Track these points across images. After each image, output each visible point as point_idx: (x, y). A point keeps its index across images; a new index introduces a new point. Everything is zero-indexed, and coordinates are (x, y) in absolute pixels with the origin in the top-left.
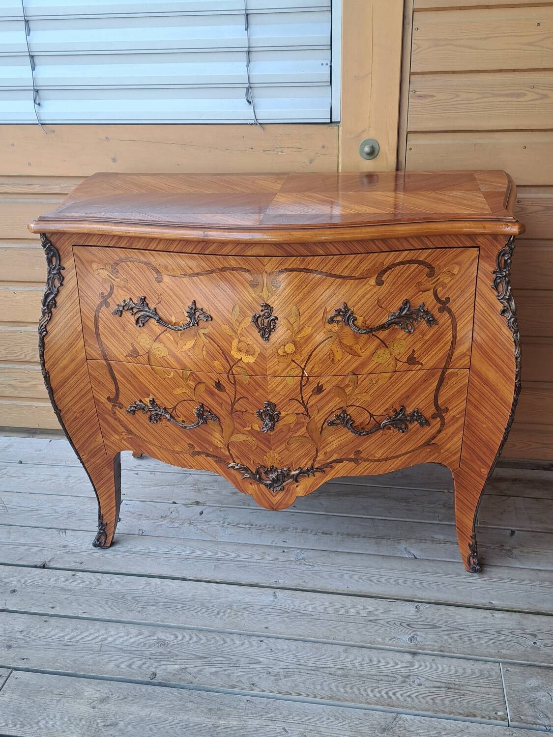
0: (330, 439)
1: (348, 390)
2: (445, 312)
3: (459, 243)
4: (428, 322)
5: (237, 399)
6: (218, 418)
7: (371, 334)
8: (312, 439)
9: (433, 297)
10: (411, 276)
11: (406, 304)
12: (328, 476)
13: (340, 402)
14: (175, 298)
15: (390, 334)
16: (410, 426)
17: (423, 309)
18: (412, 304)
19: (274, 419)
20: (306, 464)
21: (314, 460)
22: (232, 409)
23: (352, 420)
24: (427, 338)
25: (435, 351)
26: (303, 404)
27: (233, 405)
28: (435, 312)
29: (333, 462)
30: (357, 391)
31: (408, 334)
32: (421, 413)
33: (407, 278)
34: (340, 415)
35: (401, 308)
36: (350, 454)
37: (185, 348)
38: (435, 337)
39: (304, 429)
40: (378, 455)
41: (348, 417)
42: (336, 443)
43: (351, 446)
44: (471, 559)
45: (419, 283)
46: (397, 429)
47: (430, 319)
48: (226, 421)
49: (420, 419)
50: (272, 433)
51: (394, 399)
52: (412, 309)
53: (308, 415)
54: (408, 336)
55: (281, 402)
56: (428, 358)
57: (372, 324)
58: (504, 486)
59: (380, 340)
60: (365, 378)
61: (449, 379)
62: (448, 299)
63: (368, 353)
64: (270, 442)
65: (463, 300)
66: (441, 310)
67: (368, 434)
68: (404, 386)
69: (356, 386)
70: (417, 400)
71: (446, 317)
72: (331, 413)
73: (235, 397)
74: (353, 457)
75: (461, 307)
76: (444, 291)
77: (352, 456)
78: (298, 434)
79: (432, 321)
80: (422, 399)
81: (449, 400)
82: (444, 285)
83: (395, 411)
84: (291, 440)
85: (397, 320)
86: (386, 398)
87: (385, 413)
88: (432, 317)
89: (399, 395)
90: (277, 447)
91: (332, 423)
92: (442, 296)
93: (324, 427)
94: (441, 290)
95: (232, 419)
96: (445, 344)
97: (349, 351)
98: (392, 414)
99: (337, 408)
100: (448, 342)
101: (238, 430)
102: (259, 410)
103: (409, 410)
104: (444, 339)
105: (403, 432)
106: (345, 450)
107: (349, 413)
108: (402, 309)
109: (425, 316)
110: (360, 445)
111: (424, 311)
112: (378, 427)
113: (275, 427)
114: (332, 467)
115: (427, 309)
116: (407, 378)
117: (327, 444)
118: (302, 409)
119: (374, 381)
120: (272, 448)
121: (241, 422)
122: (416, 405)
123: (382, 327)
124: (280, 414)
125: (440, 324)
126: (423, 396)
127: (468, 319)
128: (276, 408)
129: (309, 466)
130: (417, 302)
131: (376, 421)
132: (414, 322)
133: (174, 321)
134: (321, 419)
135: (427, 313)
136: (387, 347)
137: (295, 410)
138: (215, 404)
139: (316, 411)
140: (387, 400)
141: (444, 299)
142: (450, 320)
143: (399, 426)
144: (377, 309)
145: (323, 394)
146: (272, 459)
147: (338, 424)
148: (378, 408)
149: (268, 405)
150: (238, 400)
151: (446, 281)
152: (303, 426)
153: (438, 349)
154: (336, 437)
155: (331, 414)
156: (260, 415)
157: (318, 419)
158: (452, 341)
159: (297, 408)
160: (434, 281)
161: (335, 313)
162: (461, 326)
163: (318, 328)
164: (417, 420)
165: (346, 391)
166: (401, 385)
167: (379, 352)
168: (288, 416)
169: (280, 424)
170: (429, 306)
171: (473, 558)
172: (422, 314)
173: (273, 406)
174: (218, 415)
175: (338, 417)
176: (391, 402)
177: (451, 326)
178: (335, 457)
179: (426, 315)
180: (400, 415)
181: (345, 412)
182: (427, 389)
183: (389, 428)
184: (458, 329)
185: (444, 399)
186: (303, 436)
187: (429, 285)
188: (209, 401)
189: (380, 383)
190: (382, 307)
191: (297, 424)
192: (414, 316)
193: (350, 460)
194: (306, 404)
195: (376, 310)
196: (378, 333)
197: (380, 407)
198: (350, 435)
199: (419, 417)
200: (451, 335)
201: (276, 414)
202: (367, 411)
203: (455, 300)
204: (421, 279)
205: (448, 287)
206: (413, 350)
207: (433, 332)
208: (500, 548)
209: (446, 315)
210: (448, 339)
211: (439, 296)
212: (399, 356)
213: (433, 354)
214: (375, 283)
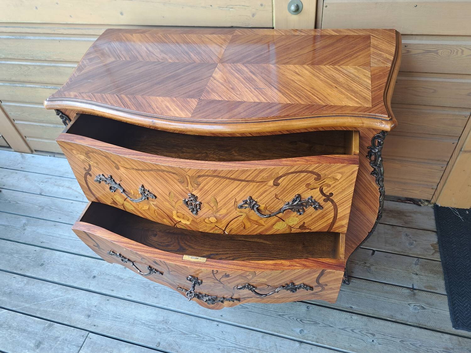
2: (329, 201)
4: (316, 208)
9: (319, 193)
10: (302, 180)
11: (297, 198)
15: (286, 214)
17: (311, 200)
18: (303, 196)
24: (314, 216)
28: (321, 201)
32: (306, 285)
33: (298, 181)
35: (294, 199)
38: (320, 216)
45: (308, 184)
47: (317, 206)
52: (302, 201)
54: (299, 215)
56: (315, 226)
57: (272, 209)
59: (279, 217)
62: (331, 194)
63: (270, 224)
65: (343, 196)
66: (326, 201)
71: (329, 205)
75: (341, 200)
76: (328, 189)
79: (318, 208)
82: (329, 186)
83: (286, 284)
85: (290, 207)
88: (319, 205)
92: (327, 192)
94: (326, 189)
96: (328, 220)
97: (256, 223)
98: (284, 285)
100: (330, 219)
104: (328, 217)
105: (293, 292)
108: (294, 201)
109: (312, 205)
111: (312, 202)
115: (315, 200)
125: (324, 209)
127: (346, 207)
130: (306, 196)
132: (304, 208)
135: (315, 202)
136: (283, 221)
141: (328, 194)
142: (333, 207)
143: (290, 290)
144: (275, 200)
148: (273, 283)
151: (330, 183)
153: (322, 222)
158: (334, 218)
160: (321, 182)
161: (242, 203)
162: (341, 210)
163: (232, 210)
164: (303, 288)
167: (278, 223)
170: (316, 198)
172: (310, 203)
176: (283, 281)
177: (333, 210)
179: (314, 204)
180: (291, 287)
184: (338, 212)
187: (316, 185)
190: (279, 199)
192: (304, 204)
195: (274, 201)
199: (305, 287)
200: (333, 215)
202: (265, 284)
203: (337, 195)
204: (310, 182)
205: (332, 186)
206: (304, 222)
207: (319, 213)
208: (363, 265)
209: (330, 203)
210: (330, 217)
211: (324, 192)
212: (293, 226)
213: (319, 224)
214: (272, 184)
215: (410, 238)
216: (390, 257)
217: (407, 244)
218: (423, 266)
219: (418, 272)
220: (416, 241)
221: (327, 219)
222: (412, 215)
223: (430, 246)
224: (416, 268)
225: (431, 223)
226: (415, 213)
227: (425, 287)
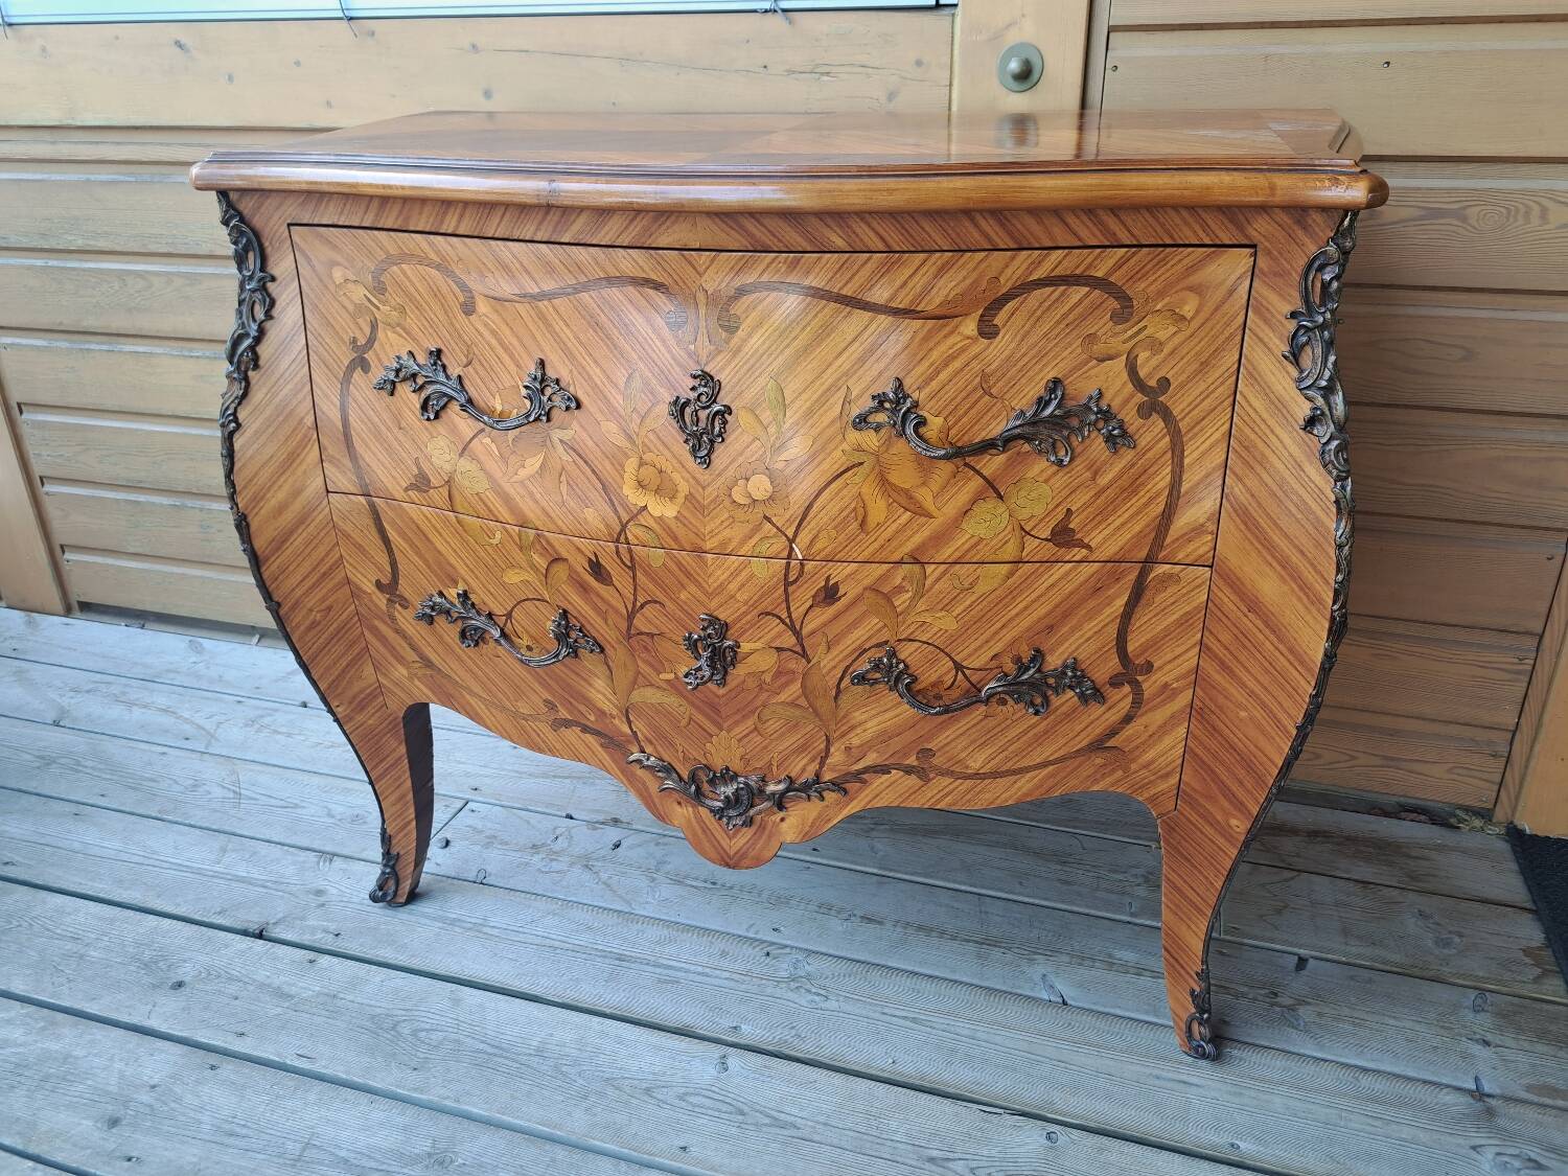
0: (858, 716)
1: (901, 601)
2: (1155, 416)
3: (1201, 233)
4: (1110, 439)
5: (639, 604)
6: (600, 646)
7: (959, 461)
8: (816, 713)
9: (1125, 376)
10: (1071, 317)
11: (1053, 391)
12: (855, 802)
13: (880, 630)
14: (500, 350)
15: (1010, 465)
16: (1055, 701)
17: (1097, 406)
18: (1070, 390)
19: (725, 658)
20: (803, 770)
21: (822, 764)
22: (629, 629)
23: (910, 675)
24: (1103, 480)
25: (1126, 515)
26: (792, 627)
27: (631, 617)
28: (1129, 416)
29: (866, 770)
30: (921, 605)
31: (1055, 468)
32: (1082, 671)
33: (1059, 322)
34: (880, 660)
35: (1040, 399)
36: (906, 755)
37: (523, 473)
38: (1125, 481)
39: (795, 689)
40: (976, 763)
41: (901, 666)
42: (872, 727)
43: (910, 736)
44: (1195, 1026)
45: (1091, 338)
46: (1022, 705)
47: (1115, 432)
48: (618, 654)
49: (1079, 684)
50: (722, 691)
51: (1014, 633)
52: (1070, 404)
53: (804, 654)
54: (1055, 474)
55: (739, 619)
56: (1106, 532)
57: (966, 438)
58: (1288, 844)
59: (984, 478)
60: (944, 573)
61: (1158, 591)
62: (1165, 383)
63: (951, 509)
64: (718, 712)
65: (1203, 386)
66: (1145, 411)
67: (946, 711)
68: (1043, 599)
69: (920, 594)
70: (1073, 638)
71: (1156, 431)
72: (860, 655)
73: (636, 600)
74: (915, 763)
75: (1196, 406)
76: (1154, 362)
77: (912, 761)
78: (783, 697)
79: (1119, 438)
80: (1087, 636)
81: (1154, 644)
82: (1155, 345)
83: (1018, 660)
84: (767, 712)
85: (1027, 429)
86: (998, 625)
87: (994, 664)
88: (1121, 427)
89: (1026, 624)
90: (737, 723)
91: (862, 679)
92: (1150, 375)
93: (842, 685)
94: (1147, 362)
95: (632, 652)
96: (1151, 499)
97: (904, 503)
98: (1010, 667)
99: (874, 641)
100: (1158, 495)
101: (645, 677)
102: (690, 634)
103: (1054, 661)
104: (1149, 486)
105: (1037, 713)
106: (897, 744)
107: (902, 657)
108: (1042, 403)
109: (1101, 424)
110: (930, 737)
111: (1100, 411)
112: (973, 697)
113: (729, 678)
114: (864, 782)
115: (1109, 405)
116: (1051, 581)
117: (853, 728)
118: (789, 640)
119: (966, 585)
120: (725, 725)
121: (651, 659)
122: (1070, 650)
123: (988, 446)
124: (739, 647)
125: (1139, 448)
126: (1090, 627)
127: (1213, 439)
128: (729, 633)
129: (809, 775)
130: (1082, 388)
131: (970, 682)
132: (1073, 438)
133: (499, 408)
134: (835, 667)
135: (1107, 415)
136: (1001, 497)
137: (774, 639)
138: (591, 612)
139: (822, 648)
140: (996, 633)
141: (1153, 383)
142: (1167, 439)
143: (1027, 698)
144: (981, 397)
145: (839, 605)
146: (723, 751)
147: (876, 681)
148: (976, 650)
149: (711, 623)
150: (642, 606)
151: (1162, 335)
152: (792, 681)
153: (1131, 512)
154: (873, 712)
155: (857, 658)
156: (692, 645)
157: (829, 666)
158: (1170, 494)
159: (779, 635)
160: (1130, 333)
161: (871, 403)
162: (1195, 455)
163: (831, 439)
164: (1071, 687)
165: (896, 604)
166: (1033, 596)
167: (980, 507)
168: (757, 651)
169: (738, 673)
170: (1112, 400)
171: (1200, 1024)
172: (1093, 417)
173: (724, 628)
174: (600, 639)
175: (877, 666)
176: (1008, 636)
177: (1169, 454)
178: (871, 759)
179: (1106, 421)
180: (1031, 672)
181: (893, 654)
182: (1100, 612)
183: (1004, 702)
184: (1186, 461)
185: (1143, 640)
186: (793, 704)
187: (1116, 344)
188: (578, 604)
189: (981, 588)
190: (991, 395)
191: (779, 674)
192: (1075, 423)
193: (909, 770)
194: (798, 627)
195: (976, 402)
196: (978, 462)
197: (980, 647)
198: (906, 711)
199: (1075, 677)
200: (1169, 478)
201: (729, 647)
202: (947, 654)
203: (1182, 386)
204: (1096, 327)
205: (1166, 350)
206: (1069, 510)
207: (1121, 466)
208: (1268, 1000)
209: (1158, 424)
210: (1159, 486)
211: (1142, 373)
212: (1032, 524)
213: (1117, 523)
214: (975, 332)
215: (1438, 924)
216: (1370, 981)
217: (1430, 943)
218: (1504, 1016)
219: (1489, 1037)
220: (1461, 935)
221: (1148, 495)
222: (1434, 855)
223: (1521, 953)
224: (1483, 1022)
225: (1509, 883)
226: (1440, 848)
227: (1529, 1088)
